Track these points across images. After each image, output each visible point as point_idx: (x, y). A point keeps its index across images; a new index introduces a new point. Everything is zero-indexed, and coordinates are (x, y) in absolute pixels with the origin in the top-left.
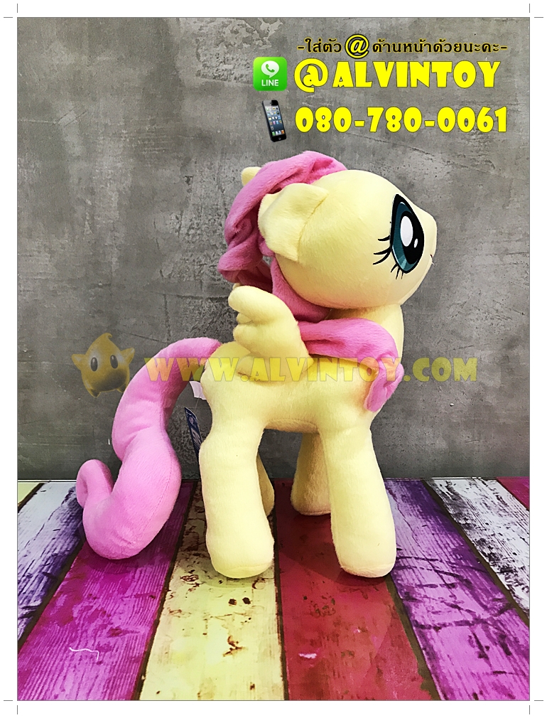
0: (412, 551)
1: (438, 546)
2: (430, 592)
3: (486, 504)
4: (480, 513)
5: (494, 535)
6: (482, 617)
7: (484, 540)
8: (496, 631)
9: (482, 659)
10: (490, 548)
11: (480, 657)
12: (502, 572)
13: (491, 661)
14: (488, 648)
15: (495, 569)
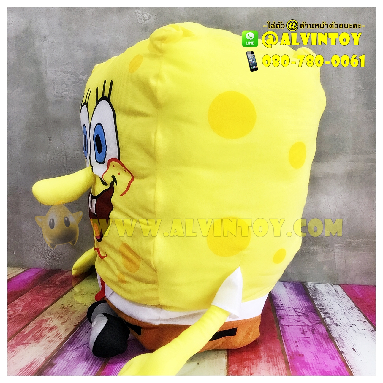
0: (288, 305)
1: (299, 305)
2: (290, 317)
3: (329, 293)
4: (324, 296)
5: (327, 303)
6: (308, 324)
7: (321, 304)
8: (311, 328)
9: (302, 334)
10: (323, 306)
11: (302, 333)
12: (323, 314)
13: (306, 335)
14: (306, 332)
15: (321, 313)
